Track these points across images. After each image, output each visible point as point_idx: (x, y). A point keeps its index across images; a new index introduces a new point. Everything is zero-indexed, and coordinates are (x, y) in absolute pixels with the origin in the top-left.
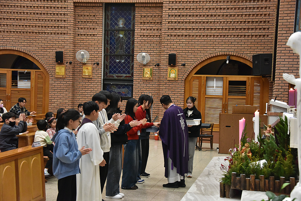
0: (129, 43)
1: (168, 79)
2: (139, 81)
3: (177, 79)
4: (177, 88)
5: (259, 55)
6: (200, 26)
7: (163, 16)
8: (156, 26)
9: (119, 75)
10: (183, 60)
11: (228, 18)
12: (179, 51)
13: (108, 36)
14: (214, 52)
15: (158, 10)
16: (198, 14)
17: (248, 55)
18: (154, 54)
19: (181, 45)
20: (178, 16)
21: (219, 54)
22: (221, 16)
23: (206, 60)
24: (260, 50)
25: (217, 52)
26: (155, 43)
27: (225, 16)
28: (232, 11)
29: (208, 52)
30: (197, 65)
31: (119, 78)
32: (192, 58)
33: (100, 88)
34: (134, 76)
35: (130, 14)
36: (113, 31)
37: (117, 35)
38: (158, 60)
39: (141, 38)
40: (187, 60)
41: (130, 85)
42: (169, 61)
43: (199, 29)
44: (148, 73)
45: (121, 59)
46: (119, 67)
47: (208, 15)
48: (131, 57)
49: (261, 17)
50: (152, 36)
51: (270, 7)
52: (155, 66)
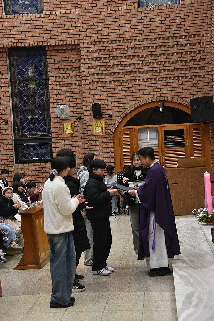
0: (42, 95)
1: (94, 134)
2: (59, 138)
3: (104, 134)
4: (105, 144)
5: (198, 98)
6: (126, 69)
7: (82, 60)
8: (74, 72)
9: (34, 133)
10: (109, 111)
11: (158, 58)
12: (103, 101)
13: (15, 88)
14: (145, 98)
15: (74, 53)
16: (123, 55)
17: (184, 99)
18: (73, 105)
19: (105, 93)
20: (99, 59)
21: (150, 101)
22: (149, 56)
23: (136, 108)
24: (197, 93)
25: (148, 98)
26: (74, 92)
27: (154, 56)
28: (161, 49)
29: (138, 99)
30: (126, 116)
31: (34, 137)
32: (120, 108)
33: (12, 151)
34: (52, 134)
35: (40, 60)
36: (21, 81)
37: (26, 86)
38: (79, 112)
39: (57, 88)
40: (114, 110)
41: (47, 145)
42: (93, 113)
43: (125, 73)
44: (69, 128)
45: (34, 114)
46: (33, 124)
47: (134, 56)
48: (46, 112)
49: (195, 55)
50: (70, 85)
51: (204, 42)
52: (77, 119)
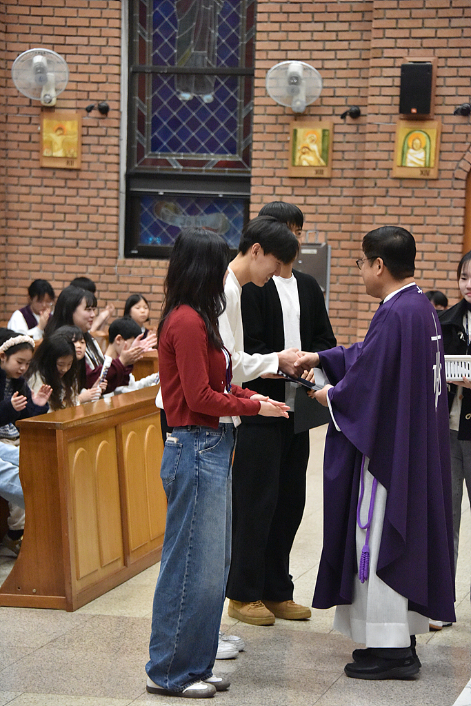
0: (234, 19)
1: (398, 172)
2: (276, 181)
3: (433, 174)
4: (434, 211)
10: (461, 91)
12: (444, 52)
18: (336, 64)
19: (455, 23)
26: (343, 17)
31: (193, 172)
33: (115, 211)
34: (254, 163)
38: (355, 92)
41: (235, 199)
42: (401, 96)
44: (314, 147)
45: (201, 87)
46: (194, 124)
48: (241, 81)
52: (343, 116)
